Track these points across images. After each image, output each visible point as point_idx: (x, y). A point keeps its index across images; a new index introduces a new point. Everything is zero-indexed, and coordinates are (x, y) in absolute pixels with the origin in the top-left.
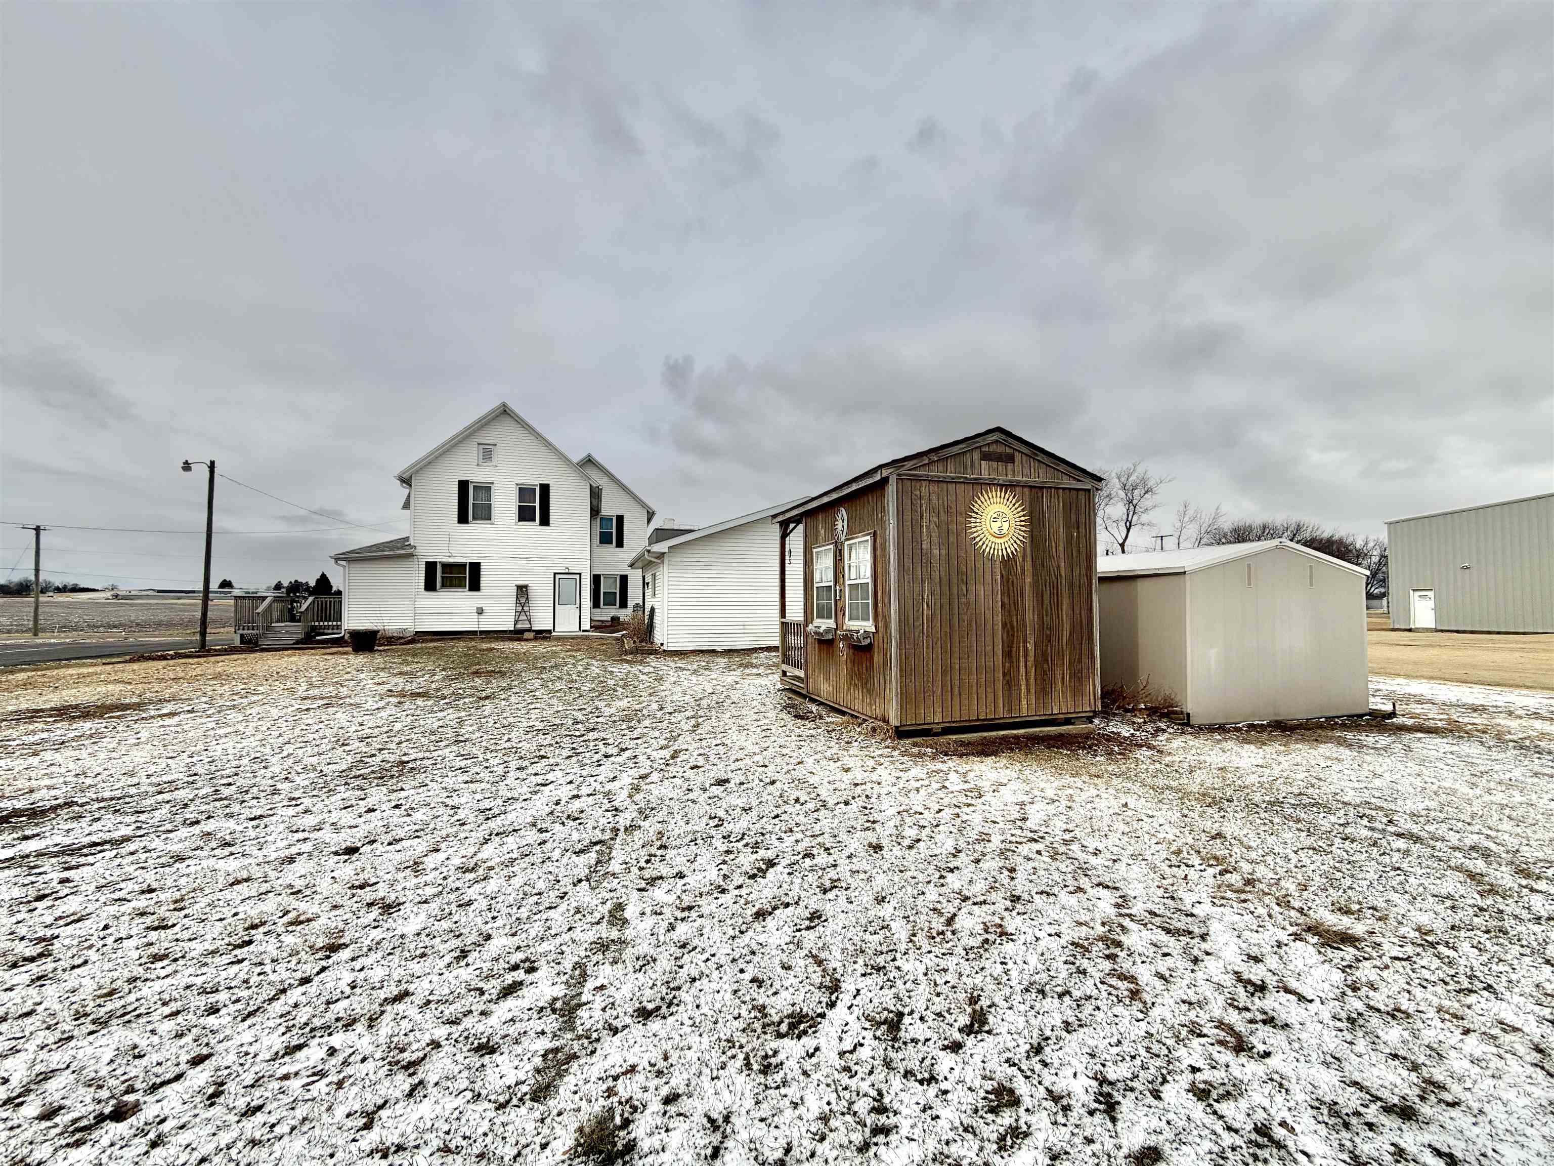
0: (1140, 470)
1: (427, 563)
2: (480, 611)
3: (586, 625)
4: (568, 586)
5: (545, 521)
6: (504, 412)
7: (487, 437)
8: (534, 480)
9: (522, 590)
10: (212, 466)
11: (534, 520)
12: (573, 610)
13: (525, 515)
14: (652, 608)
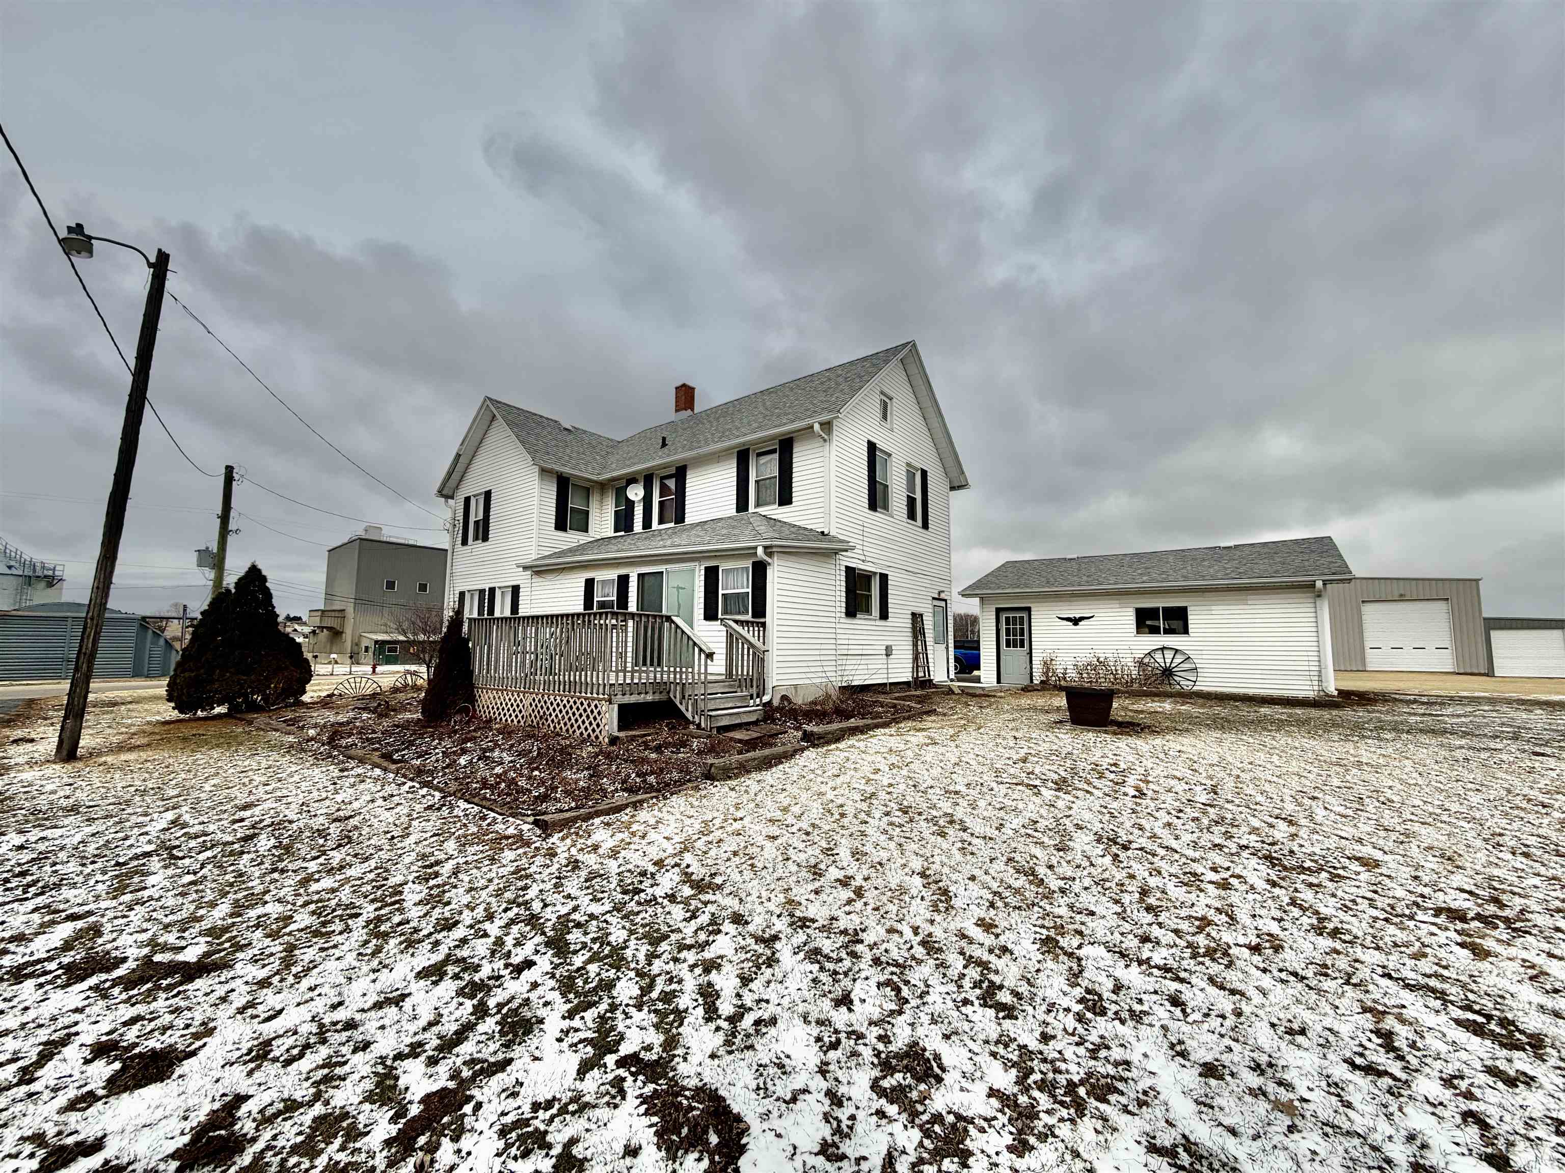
1: (847, 569)
2: (888, 652)
3: (952, 673)
4: (938, 615)
5: (925, 523)
7: (889, 385)
8: (917, 462)
9: (918, 621)
11: (916, 519)
12: (943, 651)
13: (910, 509)
14: (1163, 649)
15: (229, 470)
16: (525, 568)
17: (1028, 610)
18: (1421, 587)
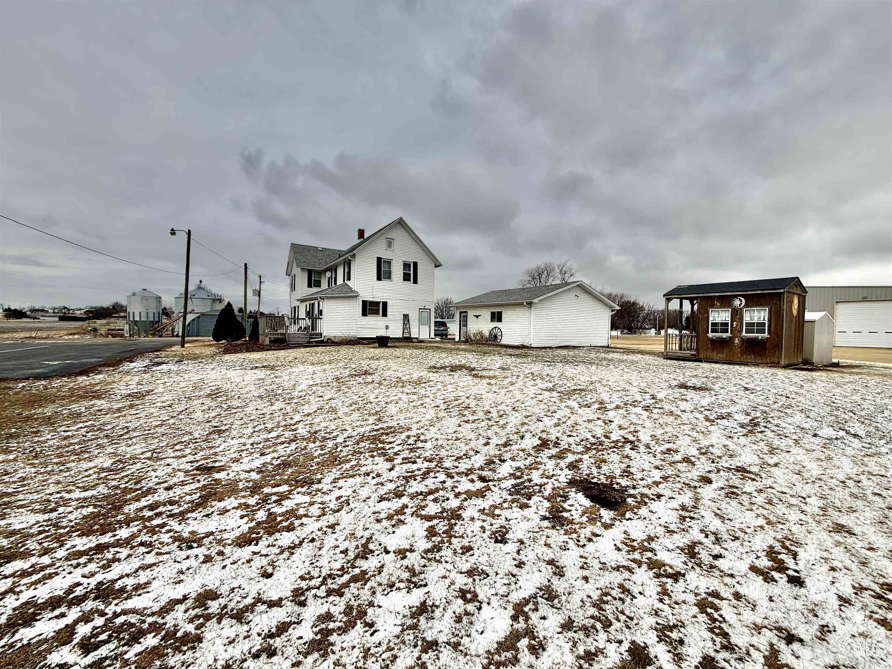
0: (568, 264)
1: (363, 301)
2: (387, 327)
3: (432, 336)
4: (425, 315)
5: (415, 282)
6: (400, 223)
7: (391, 235)
8: (411, 260)
9: (406, 317)
10: (189, 233)
11: (410, 280)
12: (427, 327)
13: (406, 277)
14: (496, 328)
15: (246, 265)
16: (298, 300)
17: (467, 312)
18: (879, 291)
